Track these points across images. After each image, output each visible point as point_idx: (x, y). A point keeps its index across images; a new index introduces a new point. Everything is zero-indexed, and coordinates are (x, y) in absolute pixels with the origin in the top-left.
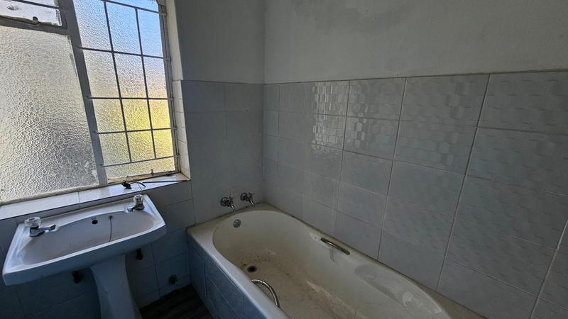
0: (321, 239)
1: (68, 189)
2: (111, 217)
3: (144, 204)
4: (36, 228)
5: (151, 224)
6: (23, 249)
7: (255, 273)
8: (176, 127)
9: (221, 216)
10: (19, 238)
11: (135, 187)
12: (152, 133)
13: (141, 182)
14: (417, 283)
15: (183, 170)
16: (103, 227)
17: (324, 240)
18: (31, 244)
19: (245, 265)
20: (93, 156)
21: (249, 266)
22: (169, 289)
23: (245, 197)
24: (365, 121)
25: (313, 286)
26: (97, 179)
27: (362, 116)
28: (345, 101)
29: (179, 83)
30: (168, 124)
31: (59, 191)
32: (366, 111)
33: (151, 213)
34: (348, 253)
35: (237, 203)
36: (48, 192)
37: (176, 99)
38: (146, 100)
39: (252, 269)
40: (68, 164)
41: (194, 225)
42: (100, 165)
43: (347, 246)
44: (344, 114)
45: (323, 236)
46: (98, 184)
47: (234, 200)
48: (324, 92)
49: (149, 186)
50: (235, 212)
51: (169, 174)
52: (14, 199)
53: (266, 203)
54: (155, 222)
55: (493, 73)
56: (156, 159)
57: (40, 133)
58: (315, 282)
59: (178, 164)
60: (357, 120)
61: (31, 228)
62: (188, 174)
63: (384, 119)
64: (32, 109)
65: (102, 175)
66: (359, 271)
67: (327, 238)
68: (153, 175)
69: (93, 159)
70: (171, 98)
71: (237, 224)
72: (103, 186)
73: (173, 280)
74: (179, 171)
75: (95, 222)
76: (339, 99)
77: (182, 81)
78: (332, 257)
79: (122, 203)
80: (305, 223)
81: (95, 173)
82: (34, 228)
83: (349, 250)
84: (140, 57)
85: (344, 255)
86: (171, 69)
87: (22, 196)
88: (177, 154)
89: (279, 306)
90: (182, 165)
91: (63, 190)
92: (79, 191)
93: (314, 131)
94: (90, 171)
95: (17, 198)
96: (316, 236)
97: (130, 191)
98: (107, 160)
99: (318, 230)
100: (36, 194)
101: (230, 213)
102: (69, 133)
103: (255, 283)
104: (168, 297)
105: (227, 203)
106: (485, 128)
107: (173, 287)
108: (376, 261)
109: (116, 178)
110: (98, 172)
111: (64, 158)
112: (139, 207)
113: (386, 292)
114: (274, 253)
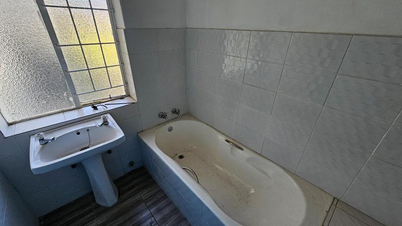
0: (226, 141)
1: (56, 111)
2: (88, 130)
3: (108, 120)
4: (43, 139)
5: (115, 134)
6: (38, 153)
7: (183, 159)
8: (123, 64)
9: (159, 125)
10: (33, 146)
11: (101, 109)
12: (107, 69)
13: (104, 104)
14: (284, 168)
15: (131, 94)
16: (84, 136)
17: (227, 141)
18: (42, 149)
19: (176, 154)
20: (68, 88)
21: (179, 155)
22: (130, 169)
23: (175, 112)
24: (260, 63)
25: (220, 168)
26: (74, 103)
27: (257, 59)
28: (247, 46)
29: (122, 31)
30: (117, 62)
31: (50, 112)
32: (261, 55)
33: (113, 126)
34: (243, 150)
35: (170, 115)
36: (43, 114)
37: (121, 43)
38: (99, 45)
39: (181, 157)
40: (52, 95)
41: (142, 131)
42: (74, 93)
43: (242, 145)
44: (245, 56)
45: (227, 138)
46: (75, 107)
47: (167, 115)
48: (231, 37)
49: (110, 108)
50: (168, 122)
51: (122, 98)
52: (22, 119)
53: (189, 115)
54: (117, 134)
55: (355, 35)
56: (112, 88)
57: (29, 74)
58: (221, 166)
59: (127, 90)
60: (254, 62)
61: (40, 140)
62: (135, 97)
63: (273, 63)
64: (19, 57)
65: (76, 100)
66: (248, 160)
67: (229, 140)
68: (111, 99)
69: (69, 90)
70: (117, 42)
71: (170, 129)
72: (78, 108)
73: (131, 164)
74: (128, 95)
75: (78, 133)
76: (242, 45)
77: (124, 30)
78: (232, 152)
79: (93, 120)
80: (215, 129)
81: (71, 99)
82: (42, 140)
83: (243, 148)
84: (90, 10)
85: (239, 151)
86: (115, 18)
87: (27, 117)
88: (126, 83)
89: (198, 183)
90: (130, 91)
91: (53, 112)
92: (63, 112)
93: (223, 68)
94: (68, 98)
95: (24, 118)
96: (222, 137)
97: (97, 112)
98: (78, 90)
99: (224, 134)
100: (36, 115)
101: (165, 122)
102: (49, 73)
103: (184, 169)
104: (130, 173)
105: (163, 116)
106: (343, 75)
107: (133, 168)
108: (260, 155)
109: (86, 102)
110: (73, 99)
111: (49, 90)
112: (105, 123)
113: (264, 173)
114: (195, 147)
